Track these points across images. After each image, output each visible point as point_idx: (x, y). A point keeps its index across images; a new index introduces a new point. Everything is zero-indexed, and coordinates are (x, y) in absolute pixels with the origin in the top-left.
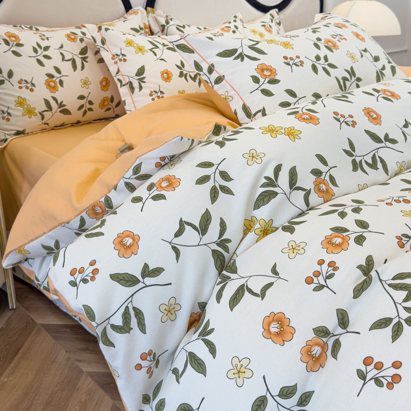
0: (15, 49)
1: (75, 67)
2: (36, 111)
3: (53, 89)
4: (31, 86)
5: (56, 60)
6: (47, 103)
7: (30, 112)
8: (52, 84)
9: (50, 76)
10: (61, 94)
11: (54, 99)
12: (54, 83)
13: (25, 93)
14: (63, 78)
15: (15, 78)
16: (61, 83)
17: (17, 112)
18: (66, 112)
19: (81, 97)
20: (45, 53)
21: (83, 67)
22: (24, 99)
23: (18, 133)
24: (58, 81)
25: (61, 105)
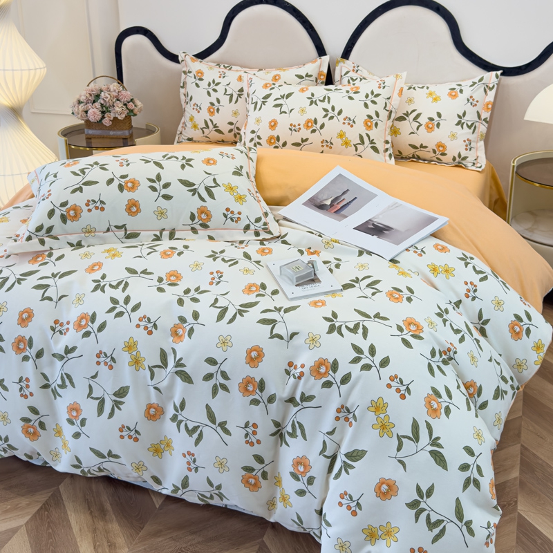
0: (198, 82)
1: (231, 100)
2: (199, 127)
3: (212, 113)
4: (198, 108)
5: (220, 94)
6: (206, 122)
7: (195, 126)
8: (212, 110)
9: (212, 104)
10: (217, 119)
11: (211, 121)
12: (213, 108)
13: (194, 113)
14: (220, 107)
15: (193, 102)
16: (218, 110)
17: (189, 124)
18: (219, 132)
19: (231, 123)
20: (215, 87)
21: (236, 102)
22: (193, 117)
23: (190, 139)
24: (216, 108)
25: (215, 126)
